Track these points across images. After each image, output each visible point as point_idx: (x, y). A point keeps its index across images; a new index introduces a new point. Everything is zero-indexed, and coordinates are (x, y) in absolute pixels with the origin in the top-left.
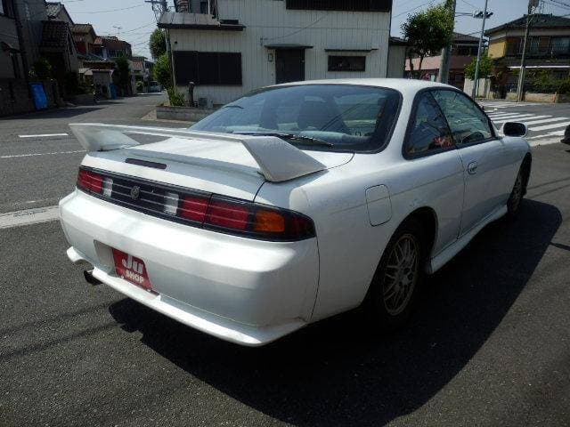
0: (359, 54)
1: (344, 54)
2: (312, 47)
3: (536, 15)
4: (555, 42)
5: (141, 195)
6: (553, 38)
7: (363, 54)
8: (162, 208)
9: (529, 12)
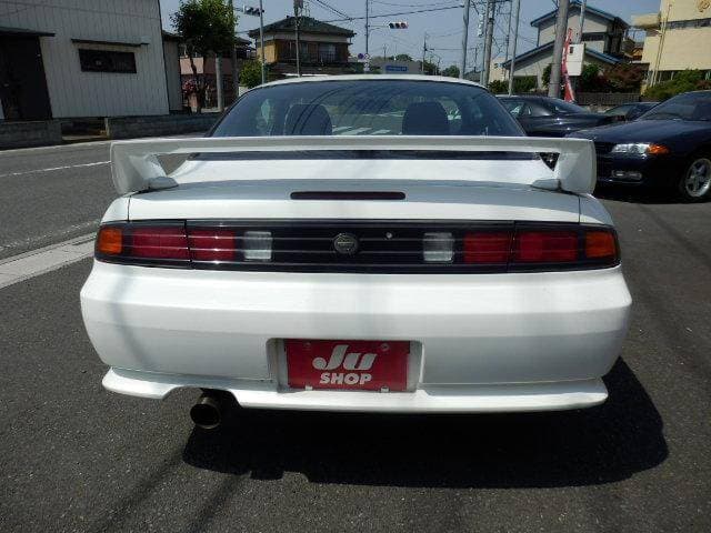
0: (123, 50)
1: (102, 48)
2: (53, 35)
3: (303, 18)
4: (323, 49)
5: (363, 246)
6: (320, 43)
7: (131, 50)
8: (420, 259)
9: (296, 13)
